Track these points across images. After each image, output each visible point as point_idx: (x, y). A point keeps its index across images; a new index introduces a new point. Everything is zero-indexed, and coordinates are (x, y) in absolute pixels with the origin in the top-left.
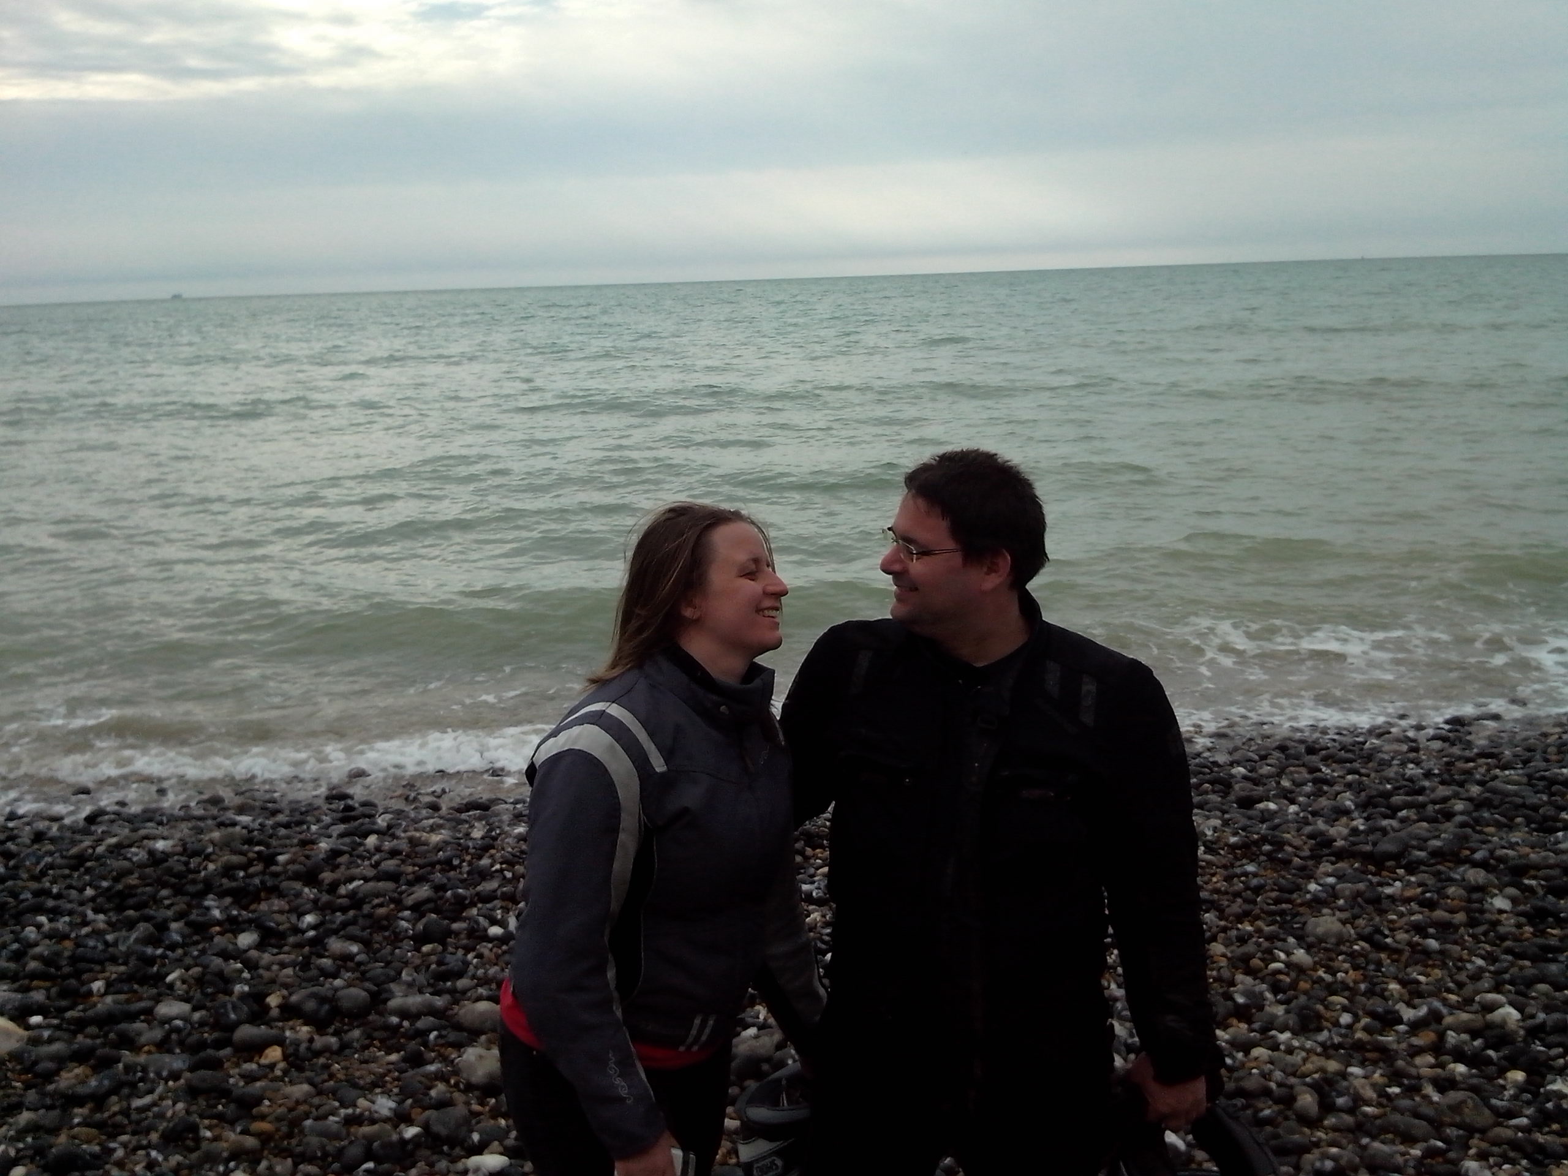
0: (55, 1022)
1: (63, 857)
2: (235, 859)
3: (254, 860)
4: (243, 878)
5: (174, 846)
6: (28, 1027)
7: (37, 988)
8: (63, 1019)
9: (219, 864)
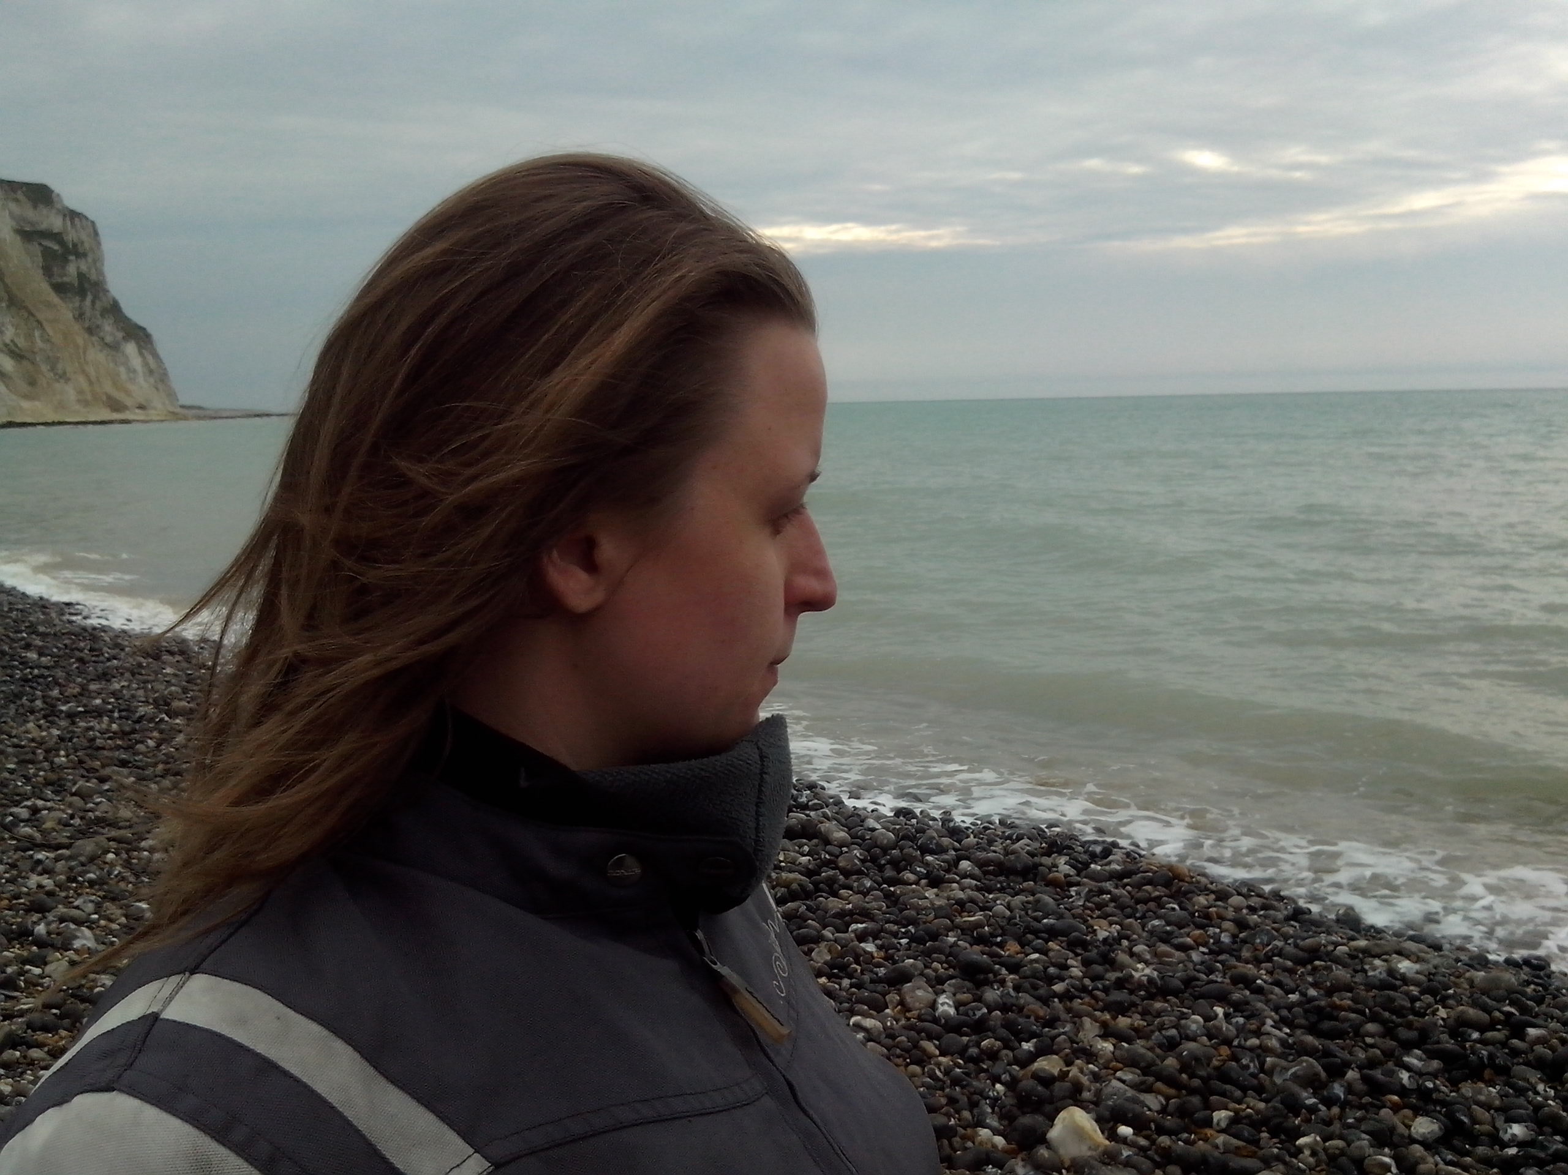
0: (1143, 1142)
3: (1499, 1022)
6: (1113, 1136)
8: (1153, 1142)
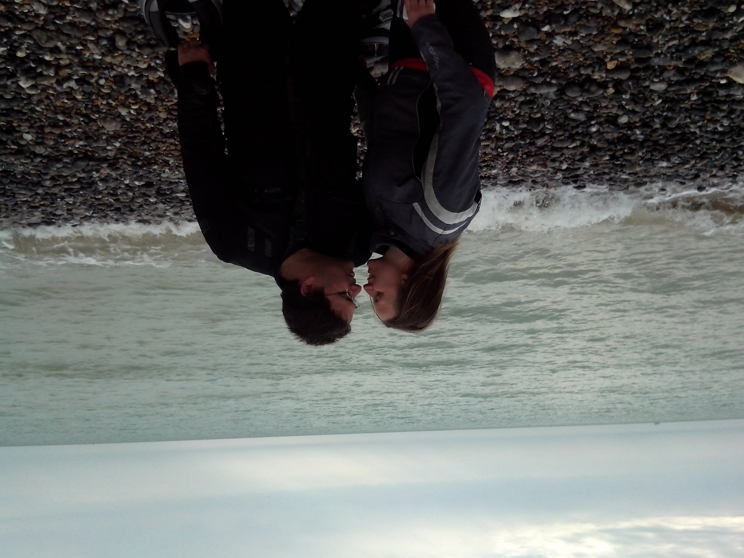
0: (714, 81)
1: (711, 159)
2: (629, 158)
4: (625, 149)
5: (658, 164)
6: (727, 78)
7: (723, 96)
8: (711, 82)
9: (637, 155)
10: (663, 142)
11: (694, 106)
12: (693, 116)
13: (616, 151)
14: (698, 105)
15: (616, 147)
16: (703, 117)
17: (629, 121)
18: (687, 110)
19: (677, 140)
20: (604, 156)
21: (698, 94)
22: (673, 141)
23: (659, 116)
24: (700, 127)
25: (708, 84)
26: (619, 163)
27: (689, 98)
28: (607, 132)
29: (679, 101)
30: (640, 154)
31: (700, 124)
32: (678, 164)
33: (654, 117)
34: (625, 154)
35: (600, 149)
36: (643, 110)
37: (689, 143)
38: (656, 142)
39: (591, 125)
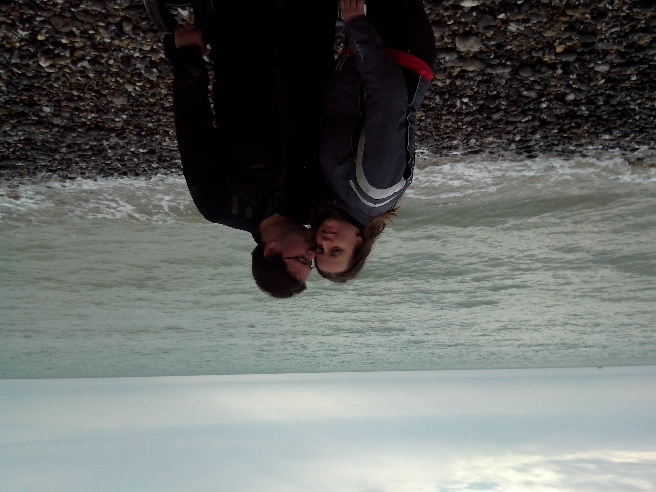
2: (576, 131)
3: (567, 130)
4: (572, 123)
5: (602, 136)
9: (582, 129)
10: (605, 117)
11: (634, 86)
12: (633, 94)
13: (563, 125)
14: (637, 84)
15: (564, 121)
16: (642, 95)
17: (575, 98)
18: (627, 89)
19: (618, 116)
20: (552, 129)
21: (637, 75)
22: (615, 117)
23: (602, 94)
24: (639, 104)
25: (646, 66)
26: (566, 135)
27: (629, 79)
28: (556, 108)
29: (621, 81)
30: (585, 128)
31: (639, 101)
32: (619, 137)
33: (598, 95)
34: (571, 127)
35: (550, 123)
36: (588, 89)
37: (629, 119)
38: (600, 118)
39: (542, 102)
